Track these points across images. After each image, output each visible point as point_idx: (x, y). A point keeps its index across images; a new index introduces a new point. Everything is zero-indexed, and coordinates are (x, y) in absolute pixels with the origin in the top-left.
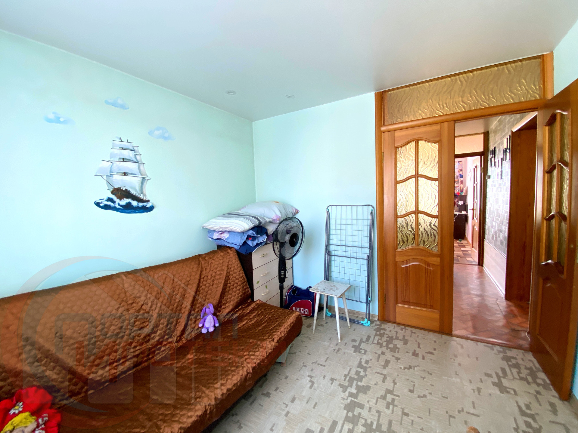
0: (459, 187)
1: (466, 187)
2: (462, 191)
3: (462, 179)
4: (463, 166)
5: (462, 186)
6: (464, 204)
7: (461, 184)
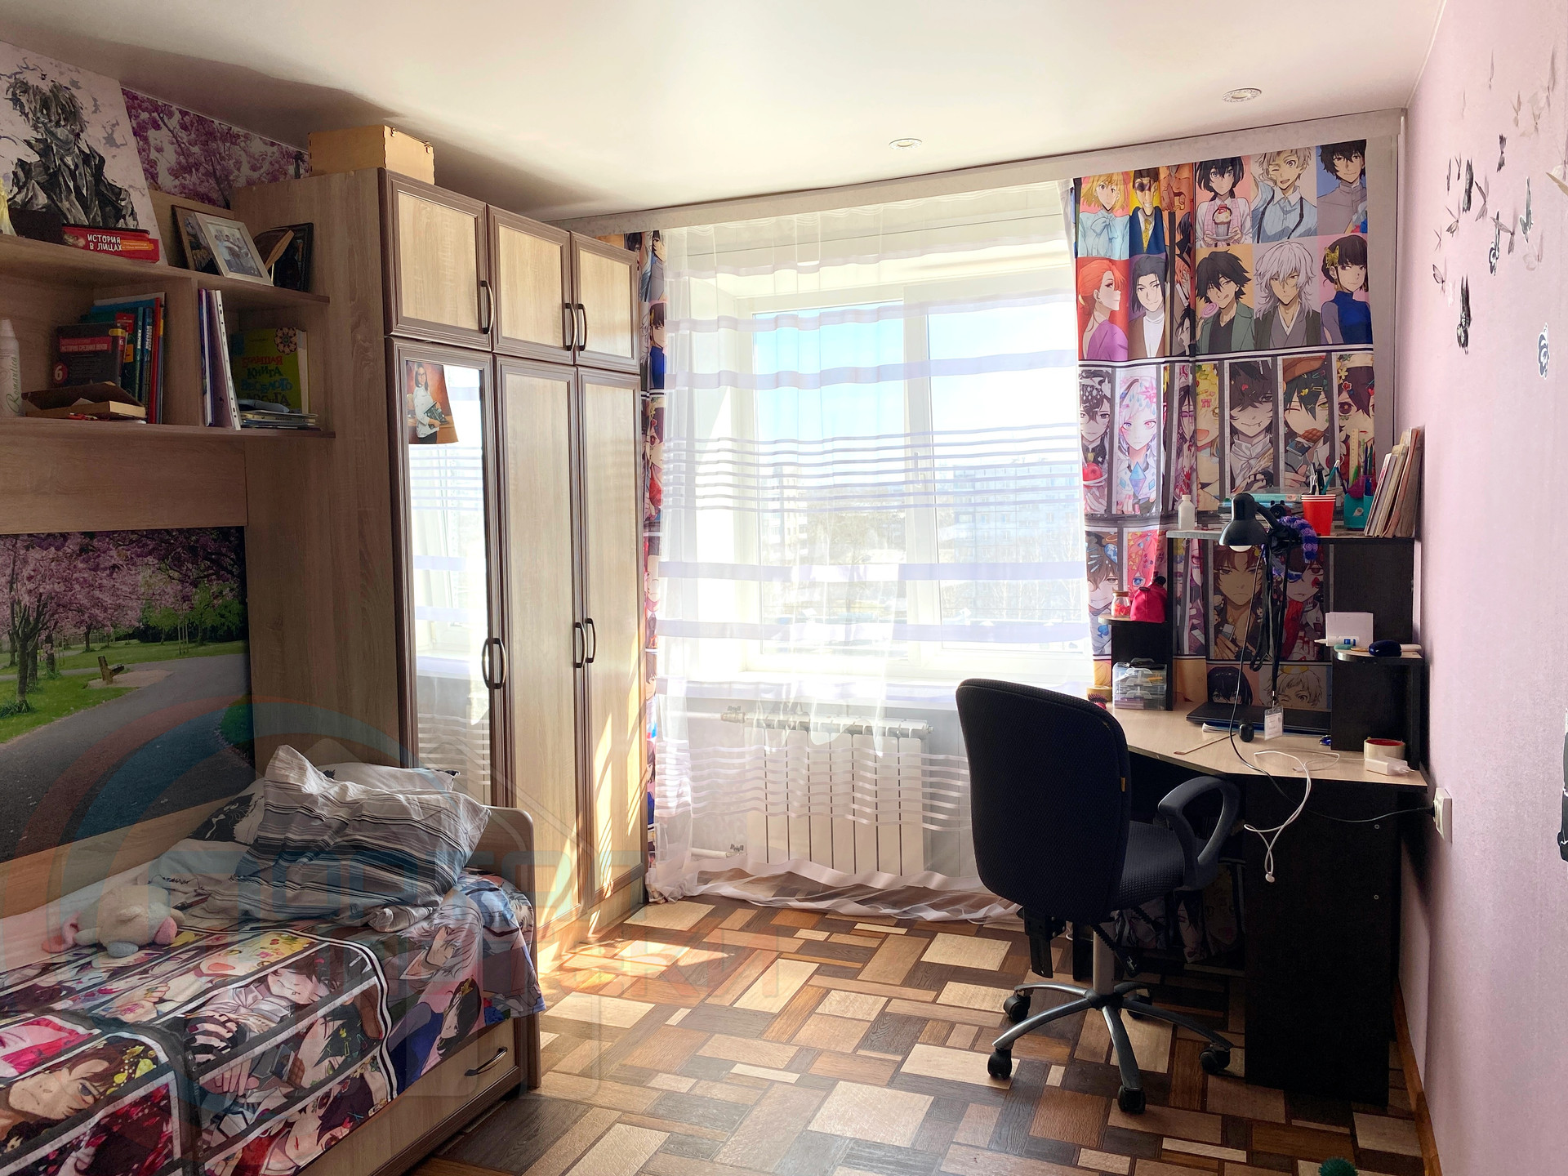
4: (1374, 205)
5: (1360, 426)
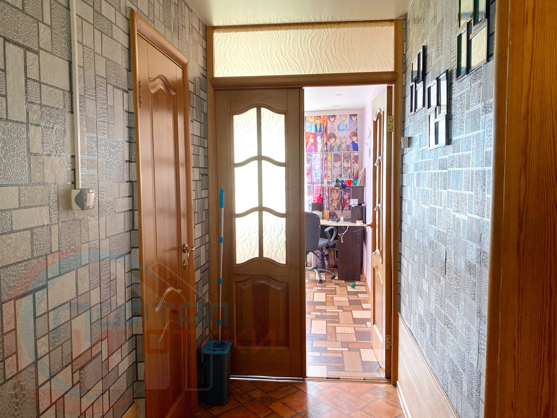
0: (350, 168)
1: (363, 169)
2: (356, 178)
3: (356, 153)
4: (359, 126)
5: (356, 166)
6: (360, 204)
7: (355, 164)
